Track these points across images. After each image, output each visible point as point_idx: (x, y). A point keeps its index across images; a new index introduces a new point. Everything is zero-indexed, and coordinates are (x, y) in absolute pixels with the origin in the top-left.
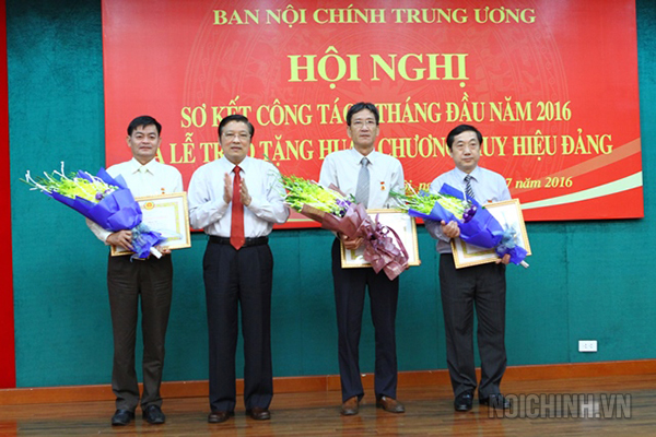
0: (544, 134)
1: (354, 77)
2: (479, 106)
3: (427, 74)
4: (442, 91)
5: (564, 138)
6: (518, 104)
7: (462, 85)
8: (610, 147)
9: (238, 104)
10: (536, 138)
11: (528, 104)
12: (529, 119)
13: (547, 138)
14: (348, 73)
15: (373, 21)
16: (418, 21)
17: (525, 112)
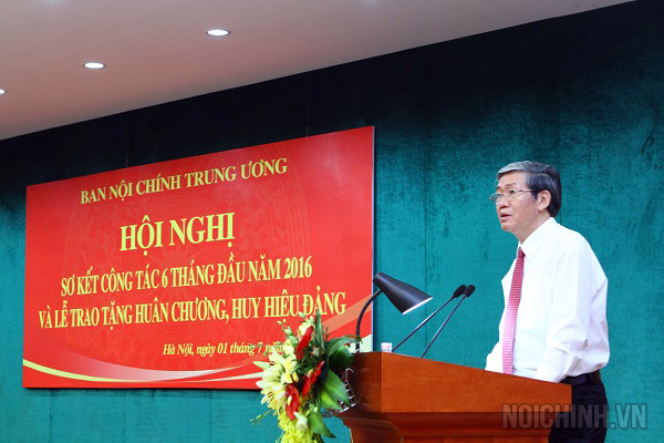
0: (289, 294)
1: (159, 244)
2: (241, 265)
3: (206, 236)
4: (211, 253)
5: (305, 296)
6: (270, 262)
7: (230, 245)
8: (343, 306)
9: (93, 273)
10: (282, 298)
11: (278, 261)
12: (278, 278)
13: (292, 297)
14: (155, 242)
15: (173, 188)
16: (202, 183)
17: (274, 270)
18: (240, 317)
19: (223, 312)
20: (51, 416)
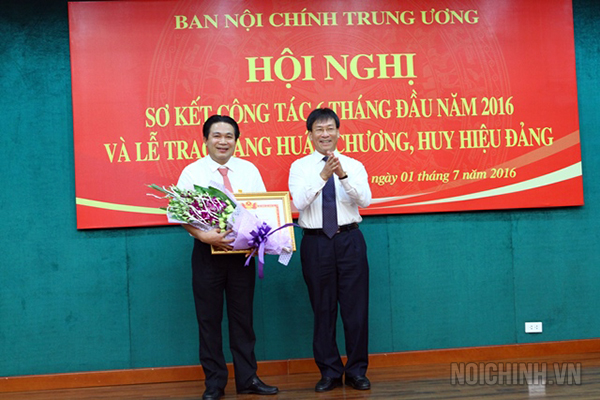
0: (489, 128)
1: (309, 76)
2: (427, 103)
3: (377, 73)
4: (392, 89)
5: (508, 131)
6: (464, 100)
7: (411, 83)
8: (551, 139)
9: (199, 104)
10: (481, 132)
11: (473, 100)
12: (474, 114)
13: (492, 131)
14: (303, 74)
15: (326, 23)
16: (368, 23)
17: (470, 107)
18: (428, 148)
19: (406, 144)
20: (128, 257)
